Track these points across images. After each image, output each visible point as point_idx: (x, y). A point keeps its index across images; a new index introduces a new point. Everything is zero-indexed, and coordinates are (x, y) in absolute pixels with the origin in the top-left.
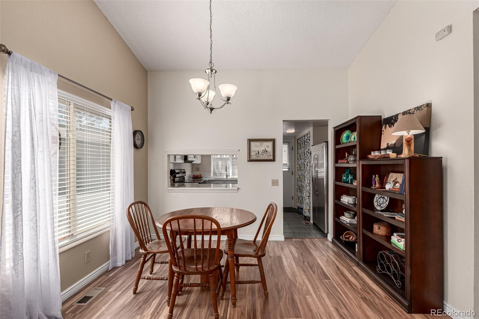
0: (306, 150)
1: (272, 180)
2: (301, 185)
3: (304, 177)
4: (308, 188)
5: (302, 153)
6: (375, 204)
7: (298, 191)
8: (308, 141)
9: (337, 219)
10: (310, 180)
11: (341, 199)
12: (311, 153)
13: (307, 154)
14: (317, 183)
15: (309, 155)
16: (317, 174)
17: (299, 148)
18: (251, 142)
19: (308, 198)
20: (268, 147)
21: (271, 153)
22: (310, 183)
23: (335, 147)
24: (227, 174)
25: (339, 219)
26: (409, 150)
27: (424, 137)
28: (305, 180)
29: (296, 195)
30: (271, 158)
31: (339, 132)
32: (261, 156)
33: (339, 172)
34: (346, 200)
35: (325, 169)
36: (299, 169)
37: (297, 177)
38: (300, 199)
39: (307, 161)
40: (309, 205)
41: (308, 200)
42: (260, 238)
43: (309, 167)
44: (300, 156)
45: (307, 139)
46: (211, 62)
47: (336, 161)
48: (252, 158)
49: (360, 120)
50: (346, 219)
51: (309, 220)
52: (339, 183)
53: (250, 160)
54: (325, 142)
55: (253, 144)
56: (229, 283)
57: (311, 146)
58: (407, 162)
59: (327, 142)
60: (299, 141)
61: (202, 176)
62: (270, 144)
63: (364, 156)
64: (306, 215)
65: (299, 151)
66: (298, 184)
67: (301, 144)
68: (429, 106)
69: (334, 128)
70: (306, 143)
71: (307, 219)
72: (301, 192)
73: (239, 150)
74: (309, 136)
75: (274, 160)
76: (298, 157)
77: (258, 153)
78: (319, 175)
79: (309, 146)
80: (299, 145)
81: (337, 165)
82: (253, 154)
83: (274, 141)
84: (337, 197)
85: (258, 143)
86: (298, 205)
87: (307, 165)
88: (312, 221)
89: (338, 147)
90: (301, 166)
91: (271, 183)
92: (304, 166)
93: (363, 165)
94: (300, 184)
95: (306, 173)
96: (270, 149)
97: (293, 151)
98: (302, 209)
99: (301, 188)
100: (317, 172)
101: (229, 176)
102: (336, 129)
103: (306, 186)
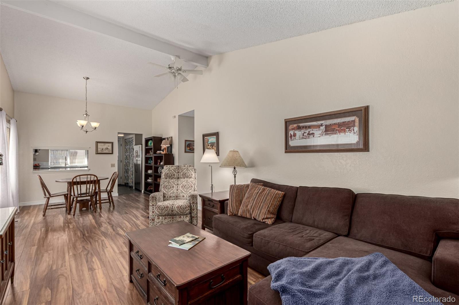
0: (131, 147)
1: (111, 164)
2: (128, 168)
3: (130, 163)
4: (132, 169)
5: (128, 148)
6: (159, 171)
7: (125, 172)
8: (132, 142)
9: (146, 181)
10: (133, 165)
11: (148, 172)
12: (134, 149)
13: (132, 149)
14: (137, 166)
15: (133, 150)
16: (137, 162)
17: (126, 145)
18: (98, 143)
19: (132, 175)
20: (109, 146)
21: (111, 150)
22: (133, 166)
23: (145, 148)
24: (65, 163)
25: (147, 181)
26: (165, 151)
27: (170, 148)
28: (130, 165)
29: (124, 175)
30: (111, 152)
31: (147, 141)
32: (104, 151)
33: (147, 159)
34: (150, 172)
35: (140, 159)
36: (126, 159)
37: (125, 163)
38: (127, 177)
39: (132, 153)
40: (132, 179)
41: (132, 177)
42: (109, 188)
43: (132, 157)
44: (127, 150)
45: (131, 141)
46: (86, 111)
47: (146, 154)
48: (98, 152)
49: (154, 138)
50: (149, 180)
51: (133, 188)
52: (147, 165)
53: (97, 153)
54: (141, 144)
55: (99, 144)
56: (98, 201)
57: (134, 145)
58: (164, 155)
59: (142, 145)
60: (126, 140)
61: (40, 165)
62: (110, 145)
63: (155, 153)
64: (130, 185)
65: (126, 147)
66: (125, 168)
67: (128, 142)
68: (172, 137)
69: (145, 139)
70: (131, 143)
71: (131, 187)
72: (127, 173)
73: (90, 148)
74: (132, 139)
75: (112, 153)
76: (125, 151)
77: (103, 150)
78: (138, 163)
79: (133, 145)
80: (126, 143)
81: (146, 156)
82: (99, 150)
83: (112, 143)
84: (146, 171)
85: (103, 144)
86: (125, 182)
87: (132, 156)
88: (134, 188)
89: (147, 148)
90: (127, 156)
91: (110, 166)
92: (130, 156)
93: (154, 156)
94: (126, 168)
95: (131, 161)
96: (110, 148)
97: (122, 147)
98: (128, 184)
99: (127, 170)
100: (137, 161)
101: (68, 164)
102: (146, 139)
103: (131, 169)
